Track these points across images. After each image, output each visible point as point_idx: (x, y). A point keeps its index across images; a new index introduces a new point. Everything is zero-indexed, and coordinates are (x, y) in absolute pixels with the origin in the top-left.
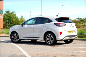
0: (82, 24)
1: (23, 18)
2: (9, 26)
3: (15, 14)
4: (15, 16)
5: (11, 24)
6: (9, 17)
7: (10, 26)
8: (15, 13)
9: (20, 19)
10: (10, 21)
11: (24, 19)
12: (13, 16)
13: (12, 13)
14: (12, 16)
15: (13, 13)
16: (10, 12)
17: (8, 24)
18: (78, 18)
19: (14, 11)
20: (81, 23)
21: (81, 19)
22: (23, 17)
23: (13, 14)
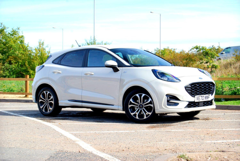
0: (207, 63)
1: (44, 47)
2: (4, 71)
3: (22, 37)
4: (22, 42)
5: (10, 63)
6: (5, 45)
7: (7, 70)
8: (20, 35)
9: (35, 50)
10: (8, 57)
11: (47, 50)
12: (15, 42)
13: (12, 35)
14: (12, 43)
15: (14, 33)
16: (8, 31)
17: (4, 63)
18: (197, 48)
19: (18, 29)
20: (205, 60)
21: (203, 48)
22: (43, 44)
23: (17, 36)
